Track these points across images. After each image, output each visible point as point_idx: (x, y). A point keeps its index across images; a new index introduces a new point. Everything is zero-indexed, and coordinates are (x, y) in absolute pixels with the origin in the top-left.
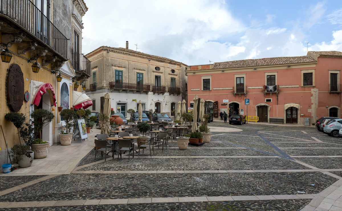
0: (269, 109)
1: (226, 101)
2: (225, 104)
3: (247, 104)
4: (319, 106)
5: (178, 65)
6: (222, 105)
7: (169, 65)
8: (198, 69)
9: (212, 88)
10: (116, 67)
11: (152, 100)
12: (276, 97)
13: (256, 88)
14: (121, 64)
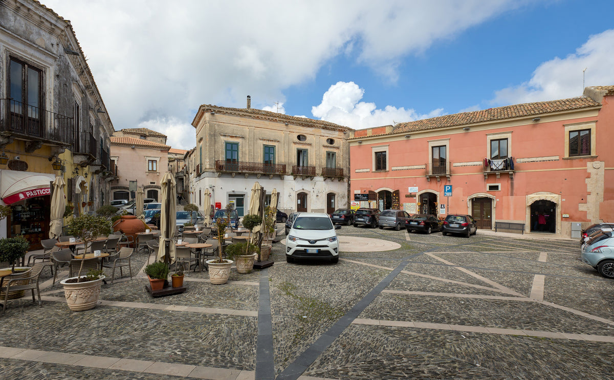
0: (494, 204)
1: (414, 190)
2: (411, 196)
3: (448, 194)
4: (606, 198)
5: (339, 130)
6: (407, 196)
7: (323, 131)
8: (366, 135)
9: (390, 167)
10: (227, 138)
11: (292, 189)
12: (510, 182)
13: (468, 164)
14: (235, 132)
